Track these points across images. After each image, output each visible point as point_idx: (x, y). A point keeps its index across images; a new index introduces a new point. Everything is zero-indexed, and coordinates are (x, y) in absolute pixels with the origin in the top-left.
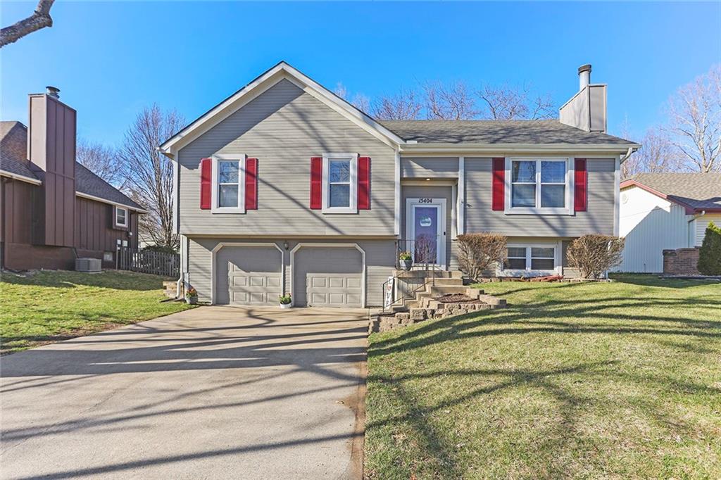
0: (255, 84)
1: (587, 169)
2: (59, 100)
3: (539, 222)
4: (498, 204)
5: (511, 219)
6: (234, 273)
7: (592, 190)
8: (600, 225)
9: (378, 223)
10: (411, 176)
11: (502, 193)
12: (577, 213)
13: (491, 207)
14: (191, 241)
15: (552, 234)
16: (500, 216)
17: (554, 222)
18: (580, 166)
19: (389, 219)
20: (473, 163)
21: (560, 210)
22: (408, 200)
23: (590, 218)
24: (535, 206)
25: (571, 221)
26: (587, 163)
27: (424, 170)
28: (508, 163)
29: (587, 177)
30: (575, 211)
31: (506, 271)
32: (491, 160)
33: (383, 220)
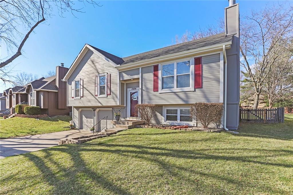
0: (80, 54)
1: (202, 63)
2: (64, 67)
3: (175, 96)
4: (156, 89)
5: (161, 96)
6: (84, 119)
7: (205, 75)
8: (209, 96)
9: (112, 100)
10: (123, 80)
11: (157, 83)
12: (197, 90)
13: (153, 90)
14: (74, 108)
15: (181, 102)
16: (157, 94)
17: (182, 95)
18: (198, 61)
19: (116, 99)
20: (145, 69)
21: (186, 89)
22: (128, 89)
23: (203, 92)
24: (173, 88)
25: (191, 95)
26: (202, 59)
27: (128, 76)
28: (160, 67)
29: (202, 67)
30: (195, 88)
31: (168, 121)
32: (153, 67)
33: (114, 99)
